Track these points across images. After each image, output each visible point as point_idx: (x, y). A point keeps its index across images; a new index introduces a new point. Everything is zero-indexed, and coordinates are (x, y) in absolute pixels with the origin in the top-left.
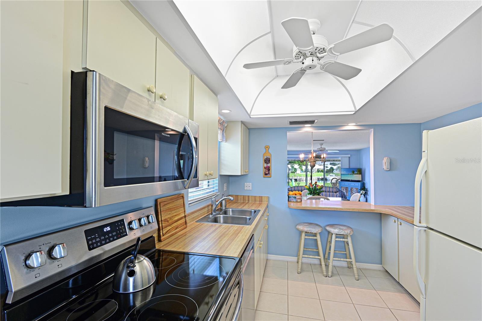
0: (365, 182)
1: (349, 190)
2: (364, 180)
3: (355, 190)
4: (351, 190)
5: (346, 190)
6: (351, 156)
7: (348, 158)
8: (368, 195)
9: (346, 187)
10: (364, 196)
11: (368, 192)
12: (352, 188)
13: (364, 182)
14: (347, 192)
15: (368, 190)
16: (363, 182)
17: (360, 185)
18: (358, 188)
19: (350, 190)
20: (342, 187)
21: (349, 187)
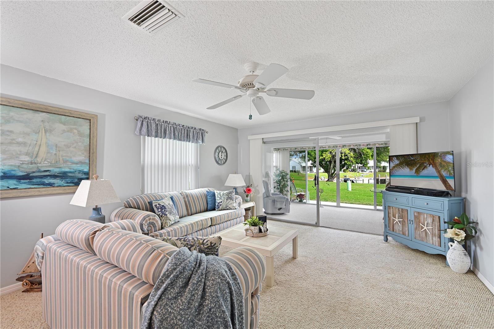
0: (468, 198)
1: (411, 217)
2: (466, 192)
3: (430, 220)
4: (417, 217)
5: (401, 217)
6: (420, 121)
7: (413, 128)
8: (481, 248)
9: (402, 209)
10: (466, 247)
11: (482, 238)
12: (419, 213)
13: (465, 198)
14: (403, 223)
15: (480, 227)
16: (463, 195)
17: (446, 208)
18: (439, 217)
19: (413, 219)
20: (389, 207)
21: (409, 209)
